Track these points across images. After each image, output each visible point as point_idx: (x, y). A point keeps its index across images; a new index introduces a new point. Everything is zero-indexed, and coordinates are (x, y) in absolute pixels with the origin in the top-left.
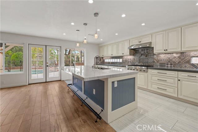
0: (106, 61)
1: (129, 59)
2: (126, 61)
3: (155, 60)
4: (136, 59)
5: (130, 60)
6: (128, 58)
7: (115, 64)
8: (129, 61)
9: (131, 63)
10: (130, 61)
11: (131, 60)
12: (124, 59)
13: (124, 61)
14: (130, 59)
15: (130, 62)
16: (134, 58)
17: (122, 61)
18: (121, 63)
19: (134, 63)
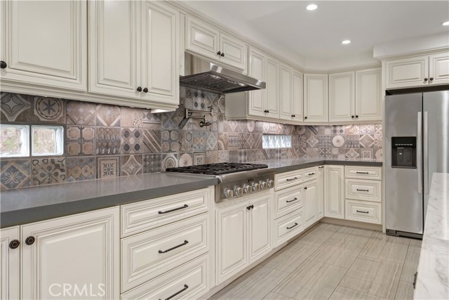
1: (127, 134)
2: (107, 145)
3: (222, 140)
4: (165, 136)
5: (132, 141)
6: (124, 125)
8: (127, 147)
9: (138, 157)
10: (137, 147)
11: (141, 141)
12: (89, 133)
13: (91, 149)
14: (137, 135)
15: (132, 151)
16: (155, 128)
17: (59, 150)
18: (51, 164)
19: (157, 159)
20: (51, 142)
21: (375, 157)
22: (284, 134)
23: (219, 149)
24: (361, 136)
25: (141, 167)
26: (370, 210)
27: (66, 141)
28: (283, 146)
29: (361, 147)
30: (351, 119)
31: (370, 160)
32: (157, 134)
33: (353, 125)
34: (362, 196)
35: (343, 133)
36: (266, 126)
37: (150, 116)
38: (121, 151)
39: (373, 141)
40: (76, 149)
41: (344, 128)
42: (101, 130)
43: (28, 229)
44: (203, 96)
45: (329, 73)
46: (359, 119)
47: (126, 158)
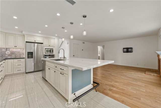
21: (20, 57)
24: (16, 51)
26: (21, 69)
29: (16, 54)
30: (14, 47)
31: (19, 57)
33: (13, 49)
34: (19, 66)
35: (10, 51)
39: (20, 53)
41: (10, 49)
46: (17, 47)
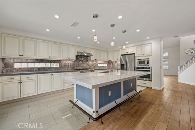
0: (17, 66)
2: (65, 65)
4: (75, 64)
5: (69, 65)
6: (68, 63)
7: (47, 70)
8: (69, 66)
9: (71, 67)
10: (70, 66)
11: (71, 65)
12: (63, 64)
13: (63, 66)
14: (70, 64)
17: (59, 66)
18: (58, 68)
19: (74, 68)
20: (58, 65)
22: (105, 63)
23: (87, 66)
25: (71, 69)
27: (60, 65)
28: (105, 66)
32: (74, 64)
36: (99, 62)
37: (72, 61)
38: (68, 66)
40: (61, 66)
42: (64, 63)
43: (52, 74)
44: (83, 57)
45: (113, 51)
47: (68, 67)
